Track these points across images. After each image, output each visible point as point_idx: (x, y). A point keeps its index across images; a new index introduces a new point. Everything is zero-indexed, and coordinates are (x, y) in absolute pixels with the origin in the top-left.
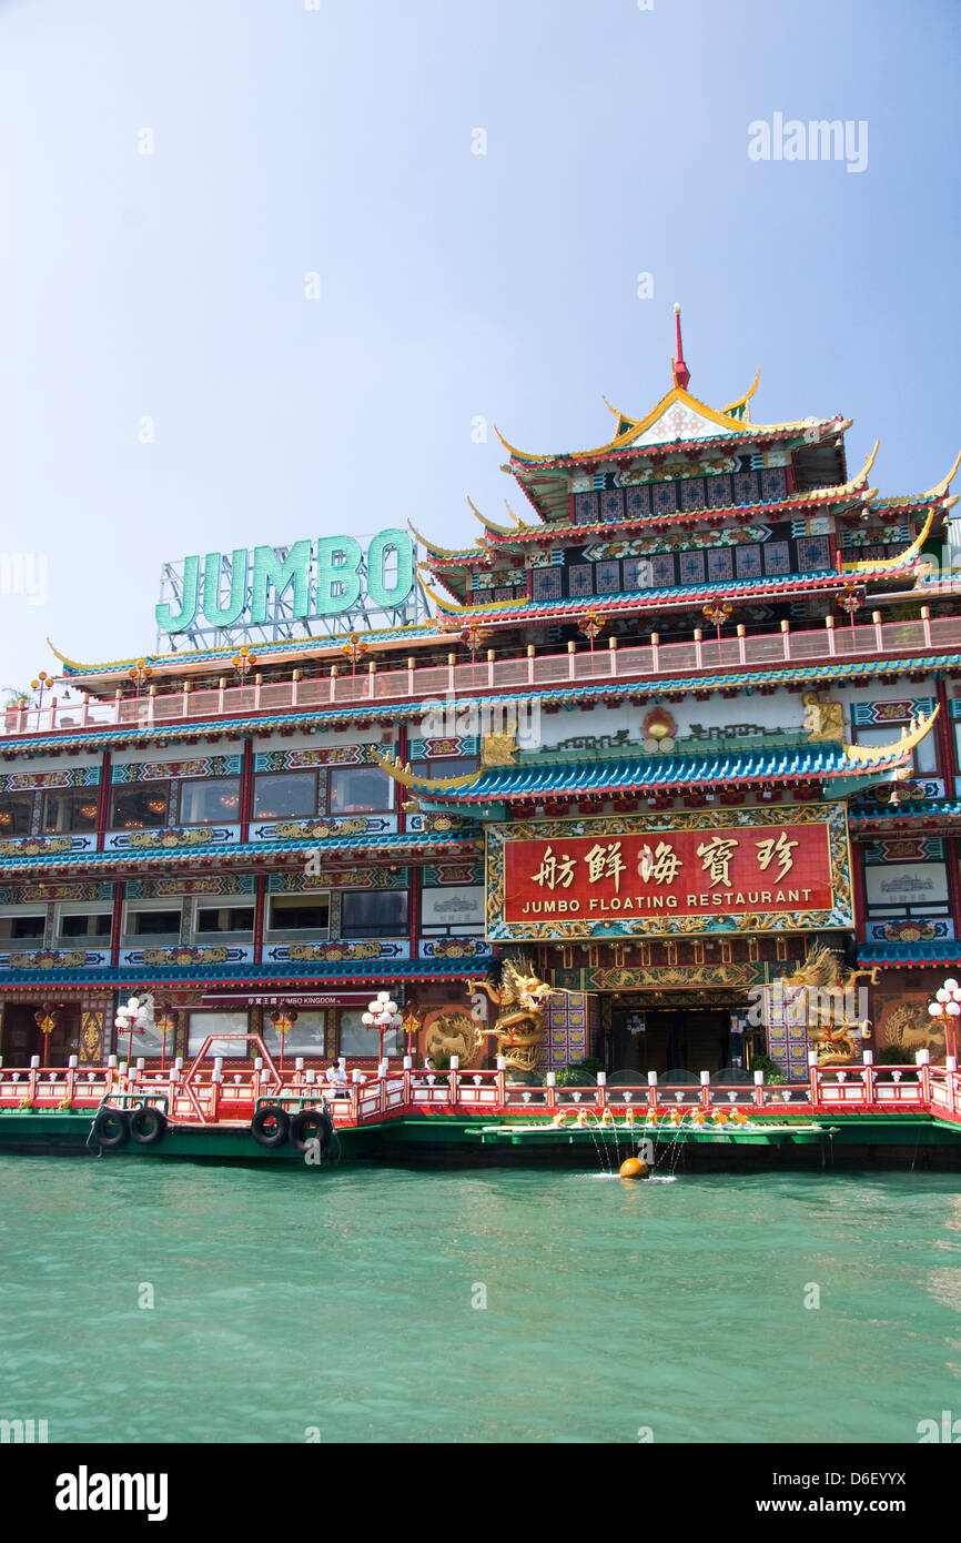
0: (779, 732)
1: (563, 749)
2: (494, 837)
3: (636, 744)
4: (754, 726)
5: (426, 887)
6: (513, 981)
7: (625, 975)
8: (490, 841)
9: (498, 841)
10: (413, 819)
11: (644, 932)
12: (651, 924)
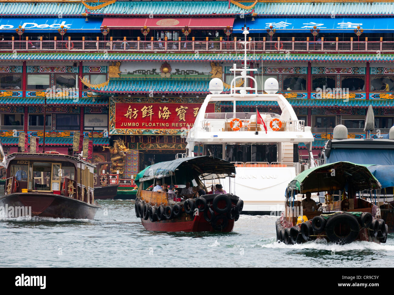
0: (203, 74)
1: (135, 74)
2: (112, 101)
3: (158, 74)
4: (195, 71)
5: (86, 114)
6: (118, 147)
7: (151, 145)
8: (111, 102)
9: (113, 103)
10: (85, 93)
11: (158, 134)
12: (161, 131)
